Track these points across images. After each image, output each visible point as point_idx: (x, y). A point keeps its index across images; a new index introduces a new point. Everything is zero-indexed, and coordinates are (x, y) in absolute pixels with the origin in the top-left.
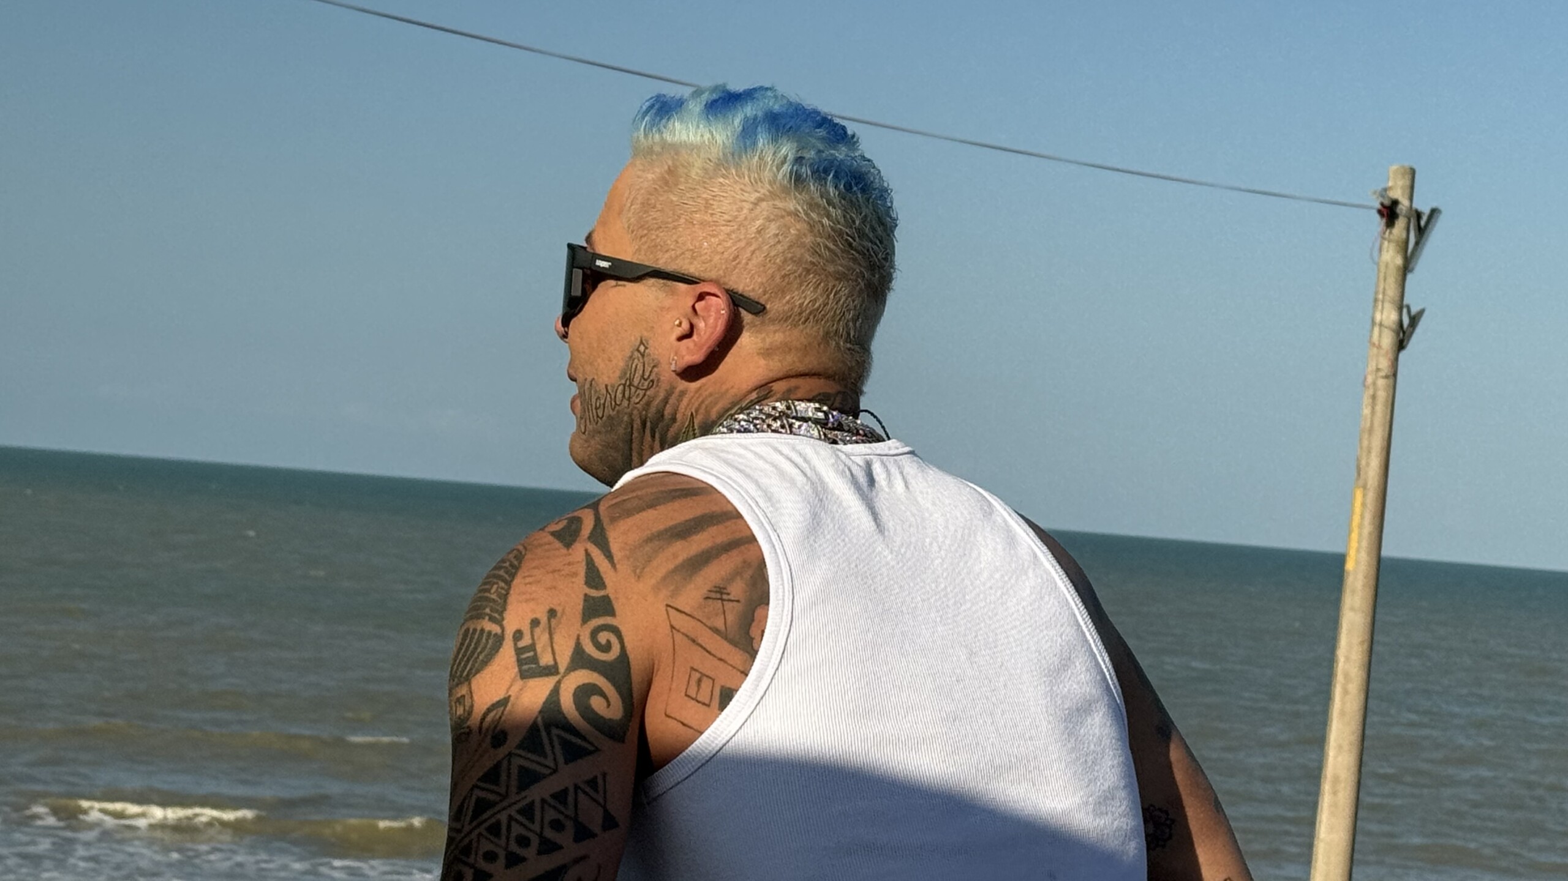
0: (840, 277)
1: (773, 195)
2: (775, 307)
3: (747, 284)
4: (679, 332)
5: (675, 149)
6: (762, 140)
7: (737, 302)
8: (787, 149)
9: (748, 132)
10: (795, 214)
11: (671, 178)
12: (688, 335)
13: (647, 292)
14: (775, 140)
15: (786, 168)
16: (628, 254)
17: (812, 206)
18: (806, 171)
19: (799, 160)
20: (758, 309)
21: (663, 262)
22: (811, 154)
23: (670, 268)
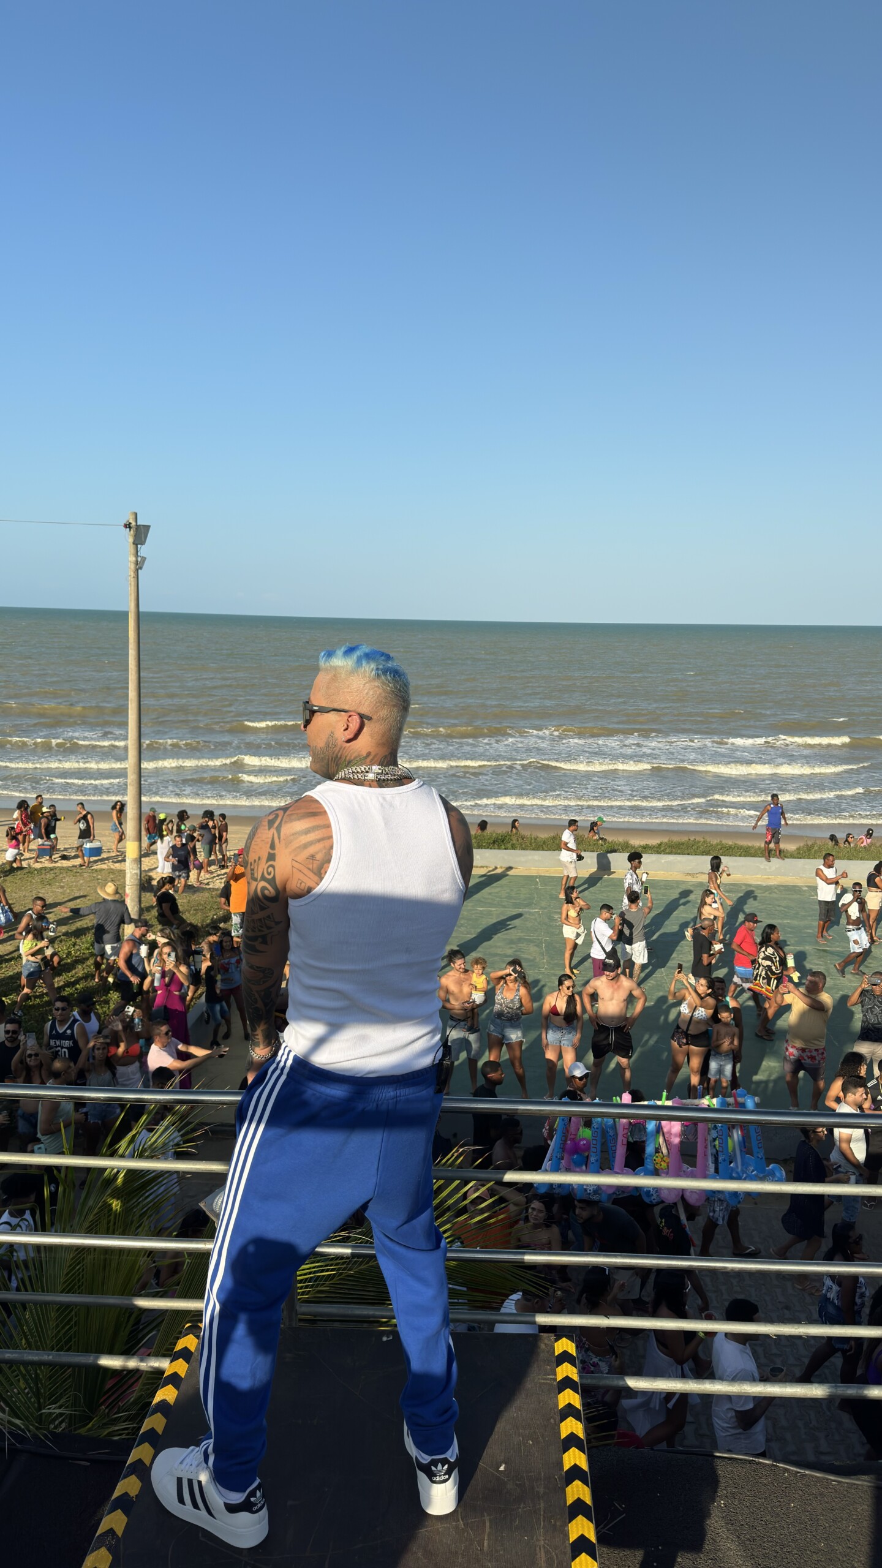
0: (394, 706)
1: (370, 681)
2: (375, 717)
3: (364, 710)
4: (344, 728)
5: (335, 668)
6: (364, 663)
7: (362, 717)
8: (373, 666)
9: (359, 661)
10: (378, 687)
11: (335, 678)
12: (346, 729)
13: (332, 717)
14: (368, 663)
15: (374, 672)
16: (324, 704)
17: (383, 683)
18: (380, 672)
19: (377, 669)
20: (369, 719)
21: (335, 706)
22: (381, 667)
23: (338, 708)
